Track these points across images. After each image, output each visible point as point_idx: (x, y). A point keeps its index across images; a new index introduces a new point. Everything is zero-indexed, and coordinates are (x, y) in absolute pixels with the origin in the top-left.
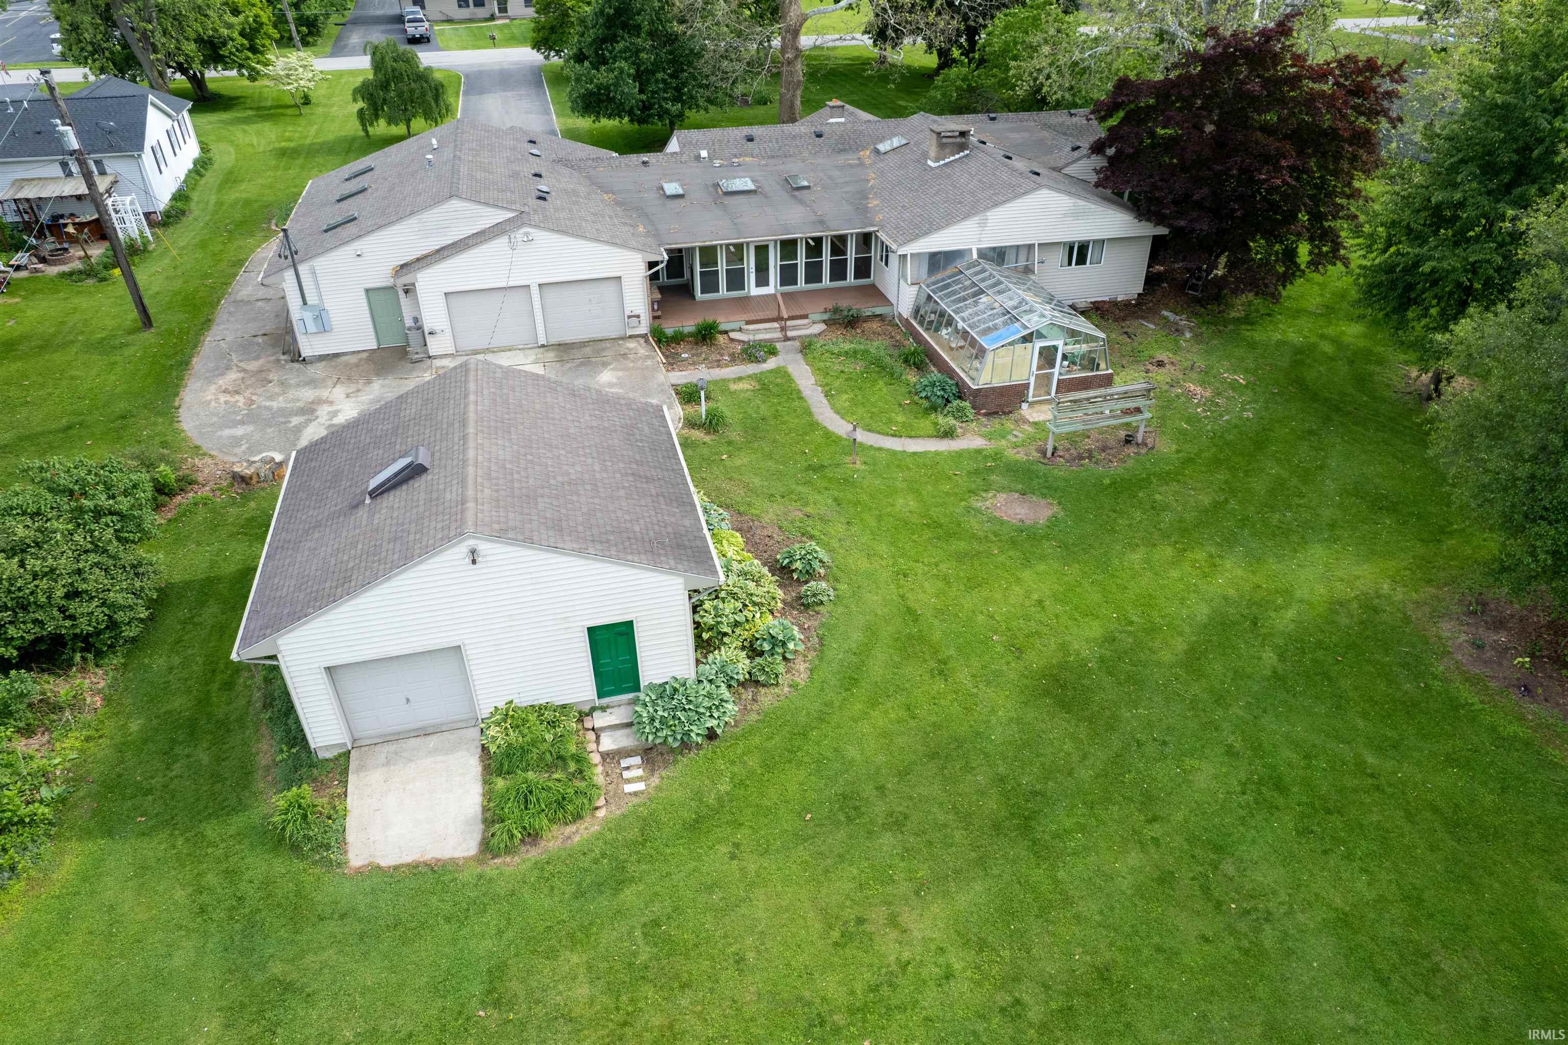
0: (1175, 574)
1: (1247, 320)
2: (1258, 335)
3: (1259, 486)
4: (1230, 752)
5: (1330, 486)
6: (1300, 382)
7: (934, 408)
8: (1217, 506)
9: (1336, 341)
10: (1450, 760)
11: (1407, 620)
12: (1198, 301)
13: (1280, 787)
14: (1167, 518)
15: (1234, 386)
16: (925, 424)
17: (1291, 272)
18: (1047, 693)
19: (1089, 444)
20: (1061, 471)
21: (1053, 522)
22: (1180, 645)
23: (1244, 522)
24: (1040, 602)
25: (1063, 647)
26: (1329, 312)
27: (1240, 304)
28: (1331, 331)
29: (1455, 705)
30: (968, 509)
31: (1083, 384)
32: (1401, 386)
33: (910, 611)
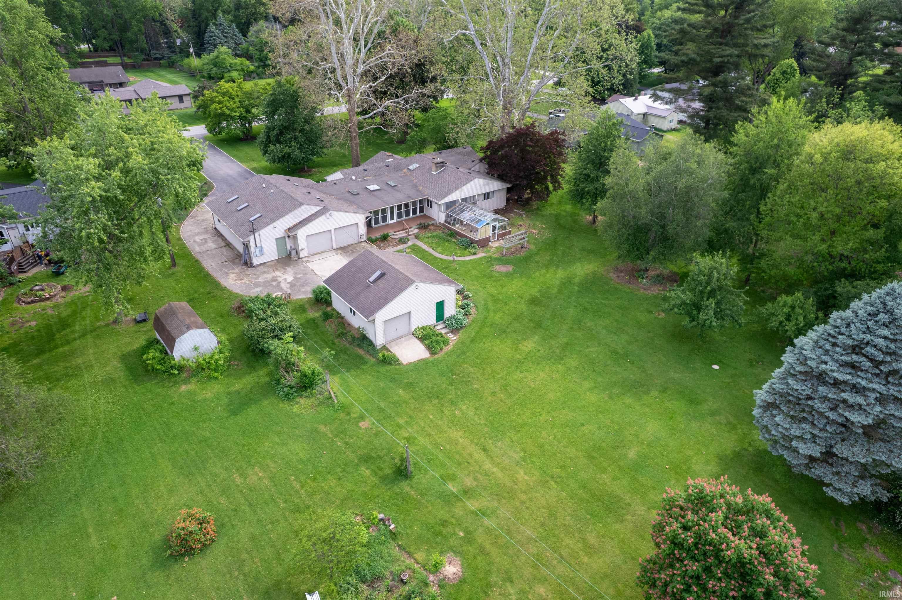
0: (548, 275)
1: (538, 209)
2: (543, 213)
3: (560, 253)
4: (575, 306)
5: (577, 250)
6: (560, 225)
7: (466, 248)
8: (551, 259)
9: (565, 211)
10: (618, 298)
11: (602, 275)
12: (522, 205)
13: (587, 309)
14: (541, 264)
15: (543, 228)
16: (466, 252)
17: (549, 193)
18: (531, 304)
19: (512, 250)
20: (509, 257)
21: (513, 270)
22: (556, 289)
23: (559, 261)
24: (520, 287)
25: (531, 295)
26: (560, 202)
27: (535, 204)
28: (563, 208)
29: (616, 289)
30: (491, 271)
31: (504, 234)
32: (585, 221)
33: (491, 295)
